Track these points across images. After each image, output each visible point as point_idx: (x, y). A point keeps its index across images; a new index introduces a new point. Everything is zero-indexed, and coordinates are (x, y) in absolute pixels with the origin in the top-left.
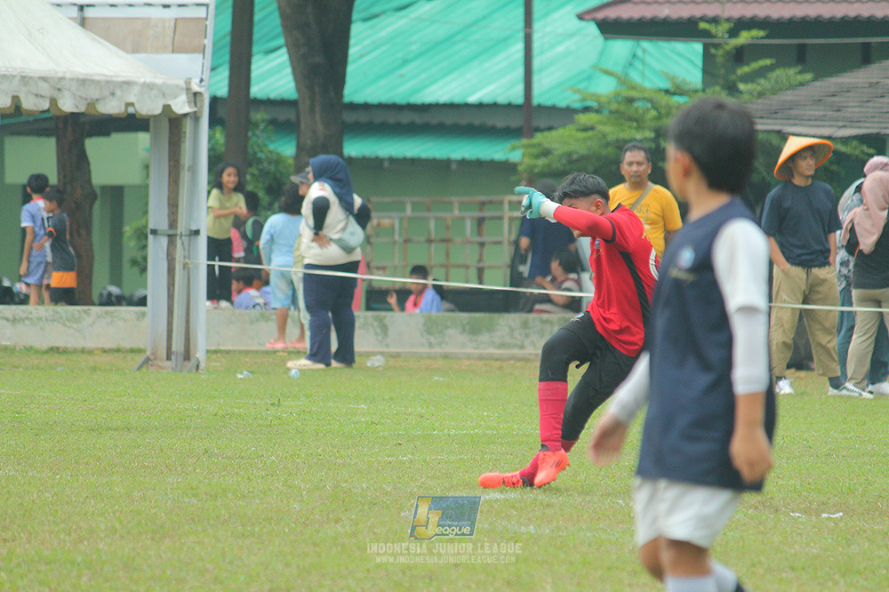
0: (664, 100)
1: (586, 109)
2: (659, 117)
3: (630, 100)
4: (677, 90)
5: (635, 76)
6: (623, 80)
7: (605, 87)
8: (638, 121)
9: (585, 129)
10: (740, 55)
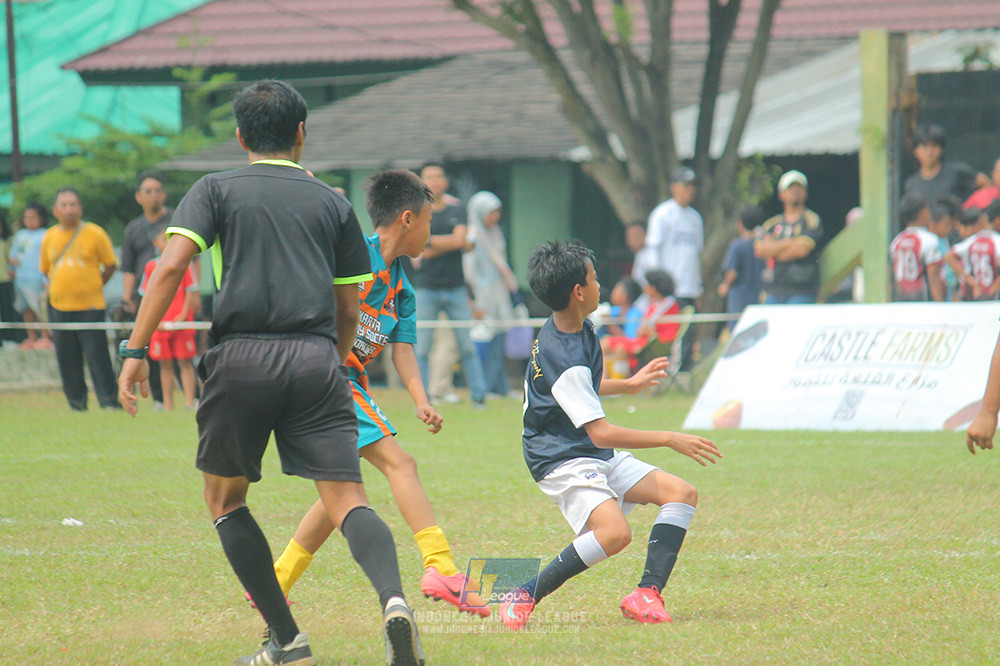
0: (143, 143)
1: (72, 155)
2: (141, 158)
3: (112, 145)
4: (157, 133)
5: (116, 122)
6: (105, 126)
7: (89, 133)
8: (122, 163)
9: (71, 172)
10: (213, 99)
